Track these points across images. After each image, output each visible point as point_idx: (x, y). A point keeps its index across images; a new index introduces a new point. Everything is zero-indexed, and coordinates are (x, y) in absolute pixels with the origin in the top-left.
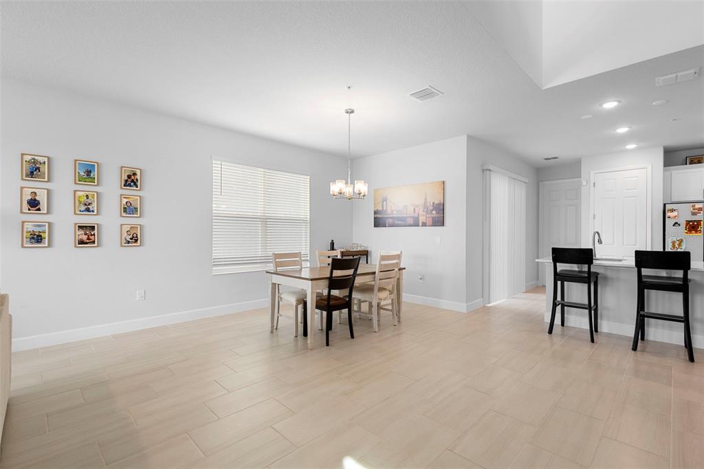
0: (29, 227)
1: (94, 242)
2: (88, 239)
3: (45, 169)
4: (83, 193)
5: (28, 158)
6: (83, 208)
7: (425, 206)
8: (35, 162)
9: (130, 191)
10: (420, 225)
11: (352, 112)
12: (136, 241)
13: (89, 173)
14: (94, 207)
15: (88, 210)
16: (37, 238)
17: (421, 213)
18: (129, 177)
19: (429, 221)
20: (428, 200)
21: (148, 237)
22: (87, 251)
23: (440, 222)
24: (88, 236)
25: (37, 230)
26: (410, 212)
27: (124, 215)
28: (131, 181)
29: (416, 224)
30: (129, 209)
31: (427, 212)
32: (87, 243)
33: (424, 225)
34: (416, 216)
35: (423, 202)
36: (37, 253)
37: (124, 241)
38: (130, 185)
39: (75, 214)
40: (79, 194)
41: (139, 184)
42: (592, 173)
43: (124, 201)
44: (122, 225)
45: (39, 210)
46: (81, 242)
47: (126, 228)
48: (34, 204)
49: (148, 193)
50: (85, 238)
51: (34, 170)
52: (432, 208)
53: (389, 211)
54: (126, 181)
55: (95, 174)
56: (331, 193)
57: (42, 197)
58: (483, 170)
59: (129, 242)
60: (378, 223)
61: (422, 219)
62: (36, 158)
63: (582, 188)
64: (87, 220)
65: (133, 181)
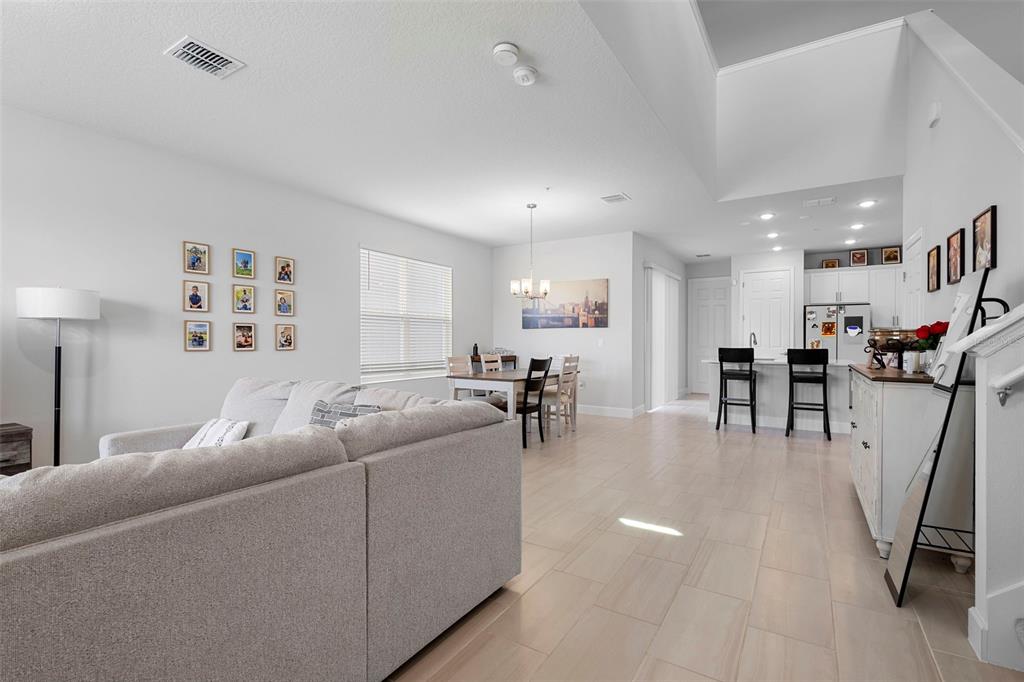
0: (191, 327)
1: (251, 345)
2: (246, 341)
4: (242, 288)
5: (189, 246)
6: (241, 305)
7: (586, 305)
8: (196, 251)
9: (284, 286)
10: (581, 325)
11: (535, 206)
12: (290, 343)
13: (246, 263)
14: (250, 304)
15: (245, 307)
16: (199, 340)
17: (582, 312)
18: (283, 268)
19: (591, 322)
20: (590, 299)
21: (301, 340)
22: (245, 355)
23: (601, 322)
24: (245, 338)
25: (199, 330)
26: (568, 311)
27: (279, 313)
28: (285, 274)
29: (575, 324)
30: (283, 307)
31: (588, 312)
32: (244, 346)
33: (585, 325)
34: (575, 315)
35: (583, 301)
36: (199, 357)
37: (279, 345)
38: (283, 279)
39: (234, 312)
40: (237, 288)
41: (292, 277)
42: (742, 272)
43: (279, 296)
44: (277, 325)
45: (200, 307)
46: (240, 345)
47: (281, 329)
48: (195, 300)
49: (302, 288)
50: (242, 340)
51: (195, 262)
52: (593, 308)
53: (542, 310)
54: (280, 273)
55: (251, 266)
56: (512, 291)
57: (203, 294)
58: (645, 268)
59: (283, 345)
60: (527, 324)
61: (582, 320)
62: (198, 246)
63: (733, 288)
64: (244, 319)
65: (286, 273)
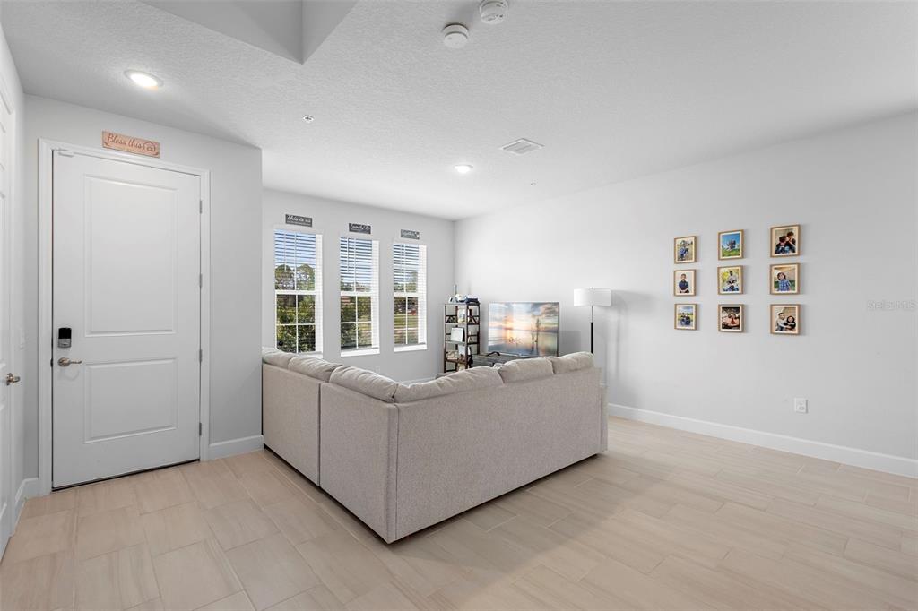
0: (681, 309)
1: (738, 327)
2: (733, 322)
3: (692, 249)
4: (727, 269)
5: (679, 241)
6: (727, 286)
8: (685, 244)
12: (793, 327)
13: (733, 244)
14: (738, 284)
15: (732, 288)
16: (686, 320)
18: (782, 239)
24: (733, 319)
25: (686, 311)
27: (776, 291)
28: (786, 244)
30: (782, 283)
32: (730, 328)
36: (686, 334)
37: (775, 327)
38: (783, 251)
39: (719, 293)
40: (722, 270)
41: (796, 247)
43: (776, 273)
44: (772, 305)
45: (688, 292)
46: (726, 326)
47: (780, 309)
48: (684, 286)
50: (728, 321)
51: (684, 254)
54: (778, 246)
55: (739, 245)
57: (690, 280)
59: (782, 329)
62: (685, 240)
64: (732, 300)
65: (788, 244)
